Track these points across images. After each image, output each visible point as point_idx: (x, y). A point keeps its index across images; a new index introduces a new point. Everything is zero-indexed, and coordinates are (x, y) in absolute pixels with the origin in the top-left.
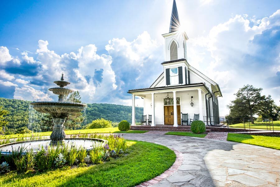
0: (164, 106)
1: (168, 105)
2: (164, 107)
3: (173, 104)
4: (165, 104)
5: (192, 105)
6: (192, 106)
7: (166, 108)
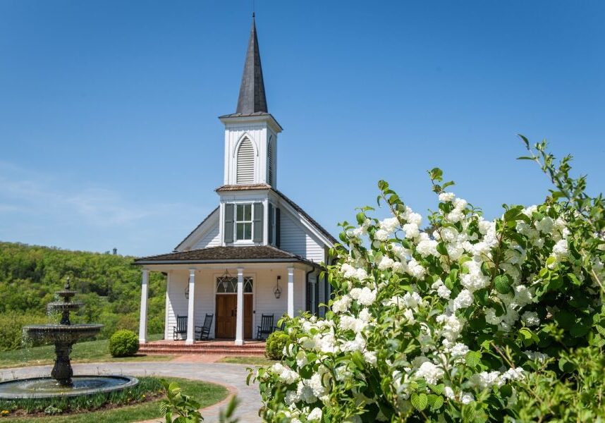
0: (217, 295)
1: (226, 293)
2: (218, 297)
3: (236, 291)
4: (218, 291)
5: (277, 295)
6: (278, 298)
7: (222, 299)
